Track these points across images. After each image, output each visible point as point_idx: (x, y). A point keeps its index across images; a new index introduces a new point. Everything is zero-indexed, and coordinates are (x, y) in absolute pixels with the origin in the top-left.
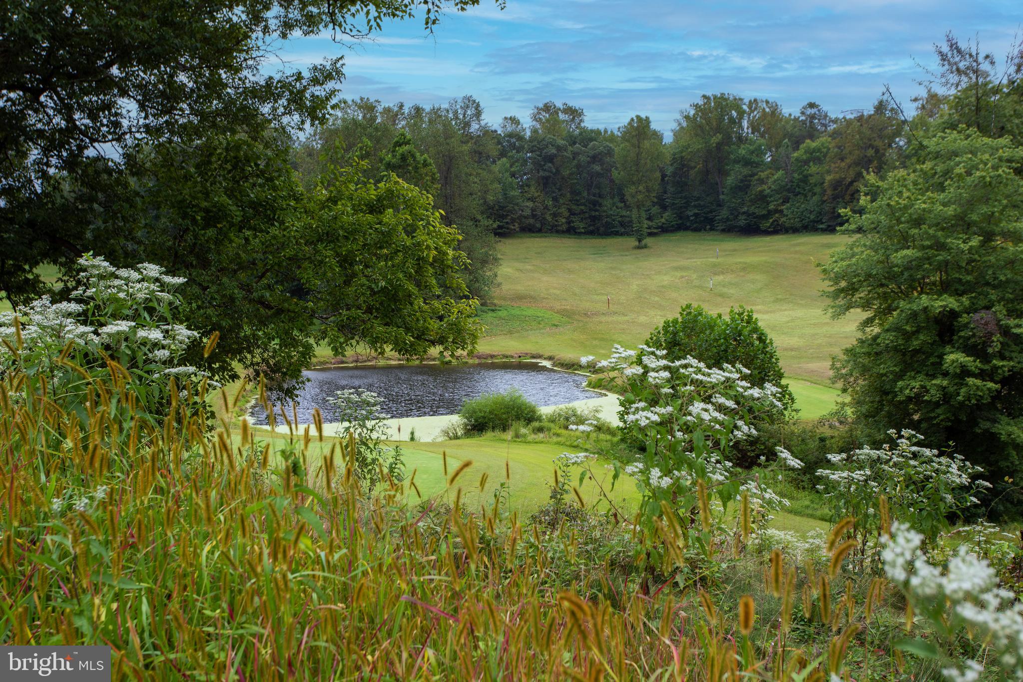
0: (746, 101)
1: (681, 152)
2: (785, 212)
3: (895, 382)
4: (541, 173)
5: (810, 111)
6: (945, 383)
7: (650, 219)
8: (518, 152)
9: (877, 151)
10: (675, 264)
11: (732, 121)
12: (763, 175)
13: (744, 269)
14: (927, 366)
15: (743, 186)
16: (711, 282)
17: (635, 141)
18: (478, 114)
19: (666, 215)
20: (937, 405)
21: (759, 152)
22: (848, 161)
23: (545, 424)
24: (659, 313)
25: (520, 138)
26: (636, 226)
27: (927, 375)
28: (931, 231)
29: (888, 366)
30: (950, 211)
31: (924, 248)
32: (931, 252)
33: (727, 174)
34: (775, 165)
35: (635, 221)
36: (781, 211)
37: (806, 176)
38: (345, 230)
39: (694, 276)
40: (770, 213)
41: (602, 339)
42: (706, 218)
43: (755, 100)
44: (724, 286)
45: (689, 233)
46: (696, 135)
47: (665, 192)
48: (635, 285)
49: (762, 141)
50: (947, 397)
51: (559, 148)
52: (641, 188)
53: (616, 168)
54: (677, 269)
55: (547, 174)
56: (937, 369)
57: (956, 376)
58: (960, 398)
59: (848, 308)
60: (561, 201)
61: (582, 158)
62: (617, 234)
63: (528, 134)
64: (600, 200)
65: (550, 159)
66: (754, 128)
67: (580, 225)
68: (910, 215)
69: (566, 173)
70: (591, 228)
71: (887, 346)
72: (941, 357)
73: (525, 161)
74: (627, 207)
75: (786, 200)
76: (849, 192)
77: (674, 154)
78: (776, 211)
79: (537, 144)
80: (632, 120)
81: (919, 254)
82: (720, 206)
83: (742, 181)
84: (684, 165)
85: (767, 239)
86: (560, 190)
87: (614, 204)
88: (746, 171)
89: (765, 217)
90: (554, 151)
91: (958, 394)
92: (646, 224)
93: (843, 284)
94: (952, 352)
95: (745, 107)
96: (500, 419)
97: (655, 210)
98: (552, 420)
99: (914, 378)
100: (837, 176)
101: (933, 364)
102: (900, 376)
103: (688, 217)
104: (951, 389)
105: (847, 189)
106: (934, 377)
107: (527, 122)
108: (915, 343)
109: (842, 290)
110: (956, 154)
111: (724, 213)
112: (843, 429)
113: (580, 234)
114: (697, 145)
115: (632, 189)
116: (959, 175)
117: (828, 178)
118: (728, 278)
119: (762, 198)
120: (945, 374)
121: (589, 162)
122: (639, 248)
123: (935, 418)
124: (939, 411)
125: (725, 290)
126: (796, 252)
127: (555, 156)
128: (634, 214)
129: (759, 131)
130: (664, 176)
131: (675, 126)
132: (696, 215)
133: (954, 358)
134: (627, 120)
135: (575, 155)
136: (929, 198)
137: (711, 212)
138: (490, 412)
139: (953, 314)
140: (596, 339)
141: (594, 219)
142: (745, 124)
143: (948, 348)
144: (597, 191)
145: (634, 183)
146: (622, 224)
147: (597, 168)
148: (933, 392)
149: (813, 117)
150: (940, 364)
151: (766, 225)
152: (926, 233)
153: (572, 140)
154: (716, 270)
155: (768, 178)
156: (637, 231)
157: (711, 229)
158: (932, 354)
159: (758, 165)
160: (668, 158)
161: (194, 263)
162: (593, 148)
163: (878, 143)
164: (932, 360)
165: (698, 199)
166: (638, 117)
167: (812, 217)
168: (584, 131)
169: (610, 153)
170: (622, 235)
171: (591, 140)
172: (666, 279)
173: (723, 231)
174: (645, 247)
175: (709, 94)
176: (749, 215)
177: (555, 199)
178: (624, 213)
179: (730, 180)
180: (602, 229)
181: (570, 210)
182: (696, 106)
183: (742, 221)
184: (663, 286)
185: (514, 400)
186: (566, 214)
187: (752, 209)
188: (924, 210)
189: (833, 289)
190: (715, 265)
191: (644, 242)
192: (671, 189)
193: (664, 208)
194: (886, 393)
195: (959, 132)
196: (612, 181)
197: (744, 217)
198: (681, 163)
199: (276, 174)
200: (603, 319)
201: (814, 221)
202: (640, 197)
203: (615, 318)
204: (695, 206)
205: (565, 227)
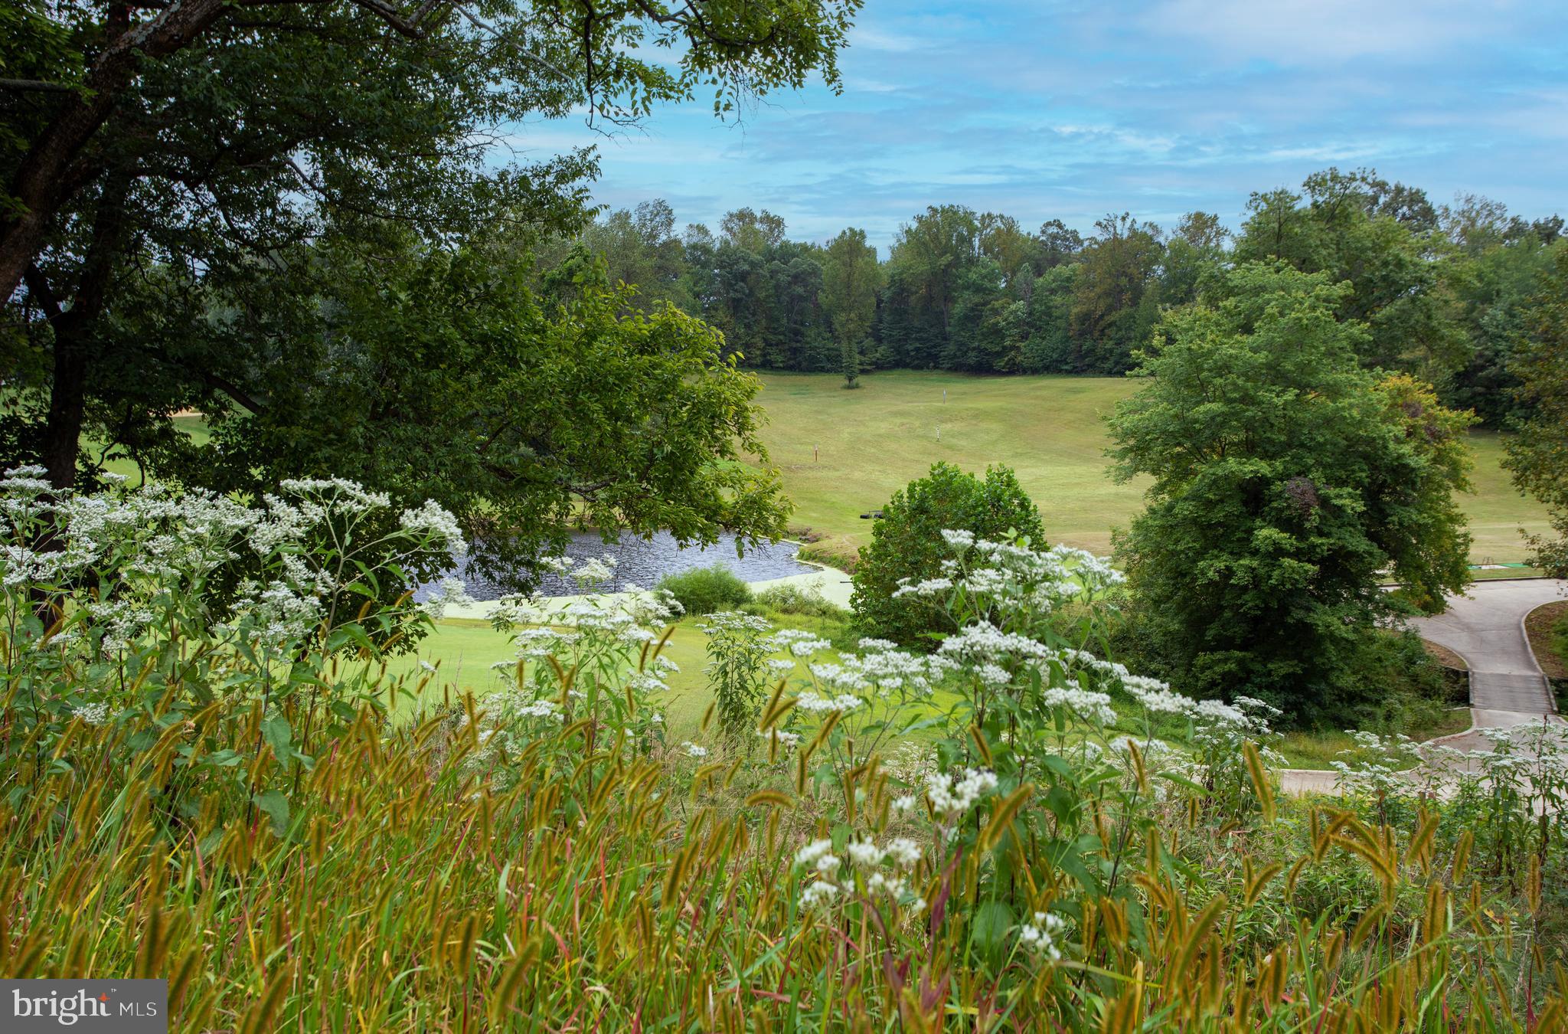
0: (979, 215)
1: (901, 274)
2: (1023, 350)
3: (1195, 562)
4: (732, 294)
5: (1054, 230)
6: (1255, 564)
7: (862, 353)
8: (703, 267)
9: (1131, 280)
10: (894, 409)
11: (962, 240)
12: (997, 304)
13: (976, 417)
14: (1232, 542)
15: (973, 316)
16: (938, 431)
17: (846, 258)
18: (669, 222)
19: (881, 349)
20: (1244, 589)
21: (993, 277)
22: (1097, 290)
23: (759, 607)
24: (877, 468)
25: (706, 250)
26: (845, 362)
27: (1231, 553)
28: (1240, 382)
29: (1188, 542)
30: (1262, 357)
31: (1230, 401)
32: (1239, 406)
33: (954, 301)
34: (1012, 294)
35: (844, 354)
36: (1018, 348)
37: (1050, 308)
38: (617, 377)
39: (917, 423)
40: (1005, 350)
41: (811, 500)
42: (929, 354)
43: (989, 215)
44: (953, 436)
45: (909, 371)
46: (919, 254)
47: (881, 321)
48: (846, 433)
49: (997, 264)
50: (1257, 580)
51: (753, 264)
52: (852, 315)
53: (823, 291)
54: (896, 414)
55: (739, 295)
56: (1244, 546)
57: (1268, 554)
58: (1273, 581)
59: (1136, 470)
60: (755, 329)
61: (783, 278)
62: (822, 370)
63: (718, 245)
64: (802, 329)
65: (743, 277)
66: (987, 248)
67: (778, 358)
68: (1215, 362)
69: (762, 295)
70: (791, 362)
71: (1185, 518)
72: (1250, 531)
73: (711, 280)
74: (836, 338)
75: (1024, 337)
76: (1099, 327)
77: (893, 276)
78: (1013, 348)
79: (726, 258)
80: (844, 233)
81: (1225, 409)
82: (945, 339)
83: (972, 310)
84: (903, 290)
85: (1002, 380)
86: (754, 315)
87: (819, 334)
88: (977, 299)
89: (999, 355)
90: (746, 267)
91: (1270, 577)
92: (858, 358)
93: (1132, 442)
94: (1261, 528)
95: (976, 223)
96: (702, 601)
97: (869, 342)
98: (766, 601)
99: (1217, 557)
100: (1085, 308)
101: (1239, 540)
102: (1200, 554)
103: (908, 352)
104: (1262, 571)
105: (1097, 321)
106: (1239, 555)
107: (717, 233)
108: (1218, 515)
109: (1131, 450)
110: (1262, 289)
111: (951, 348)
112: (1125, 616)
113: (778, 368)
114: (923, 267)
115: (843, 317)
116: (1272, 316)
117: (1075, 310)
118: (957, 426)
119: (997, 332)
120: (1255, 553)
121: (790, 283)
122: (849, 387)
123: (1242, 605)
124: (1246, 597)
125: (954, 441)
126: (1037, 398)
127: (748, 273)
128: (844, 347)
129: (992, 252)
130: (879, 302)
131: (893, 242)
132: (917, 350)
133: (1266, 534)
134: (839, 233)
135: (773, 273)
136: (1238, 342)
137: (935, 346)
138: (692, 592)
139: (1263, 482)
140: (803, 499)
141: (795, 351)
142: (976, 242)
143: (1258, 522)
144: (799, 318)
145: (844, 310)
146: (829, 359)
147: (799, 290)
148: (1240, 574)
149: (1055, 237)
150: (1248, 540)
151: (1000, 363)
152: (1234, 384)
153: (770, 255)
154: (943, 416)
155: (1003, 308)
156: (848, 367)
157: (936, 367)
158: (1238, 528)
159: (991, 291)
160: (885, 280)
161: (411, 415)
162: (795, 266)
163: (1132, 270)
164: (1239, 535)
165: (920, 330)
166: (851, 230)
167: (1055, 356)
168: (785, 245)
169: (815, 272)
170: (828, 371)
171: (794, 255)
172: (883, 427)
173: (949, 369)
174: (857, 386)
175: (937, 205)
176: (981, 351)
177: (748, 326)
178: (831, 345)
179: (958, 309)
180: (804, 364)
181: (765, 340)
182: (920, 219)
183: (972, 358)
184: (880, 436)
185: (719, 577)
186: (761, 344)
187: (983, 345)
188: (1231, 356)
189: (1119, 447)
190: (941, 411)
191: (855, 381)
192: (887, 317)
193: (879, 340)
194: (1183, 575)
195: (1267, 264)
196: (817, 306)
197: (974, 353)
198: (901, 288)
199: (510, 299)
200: (810, 474)
201: (1056, 361)
202: (852, 326)
203: (824, 473)
204: (916, 339)
205: (759, 361)
